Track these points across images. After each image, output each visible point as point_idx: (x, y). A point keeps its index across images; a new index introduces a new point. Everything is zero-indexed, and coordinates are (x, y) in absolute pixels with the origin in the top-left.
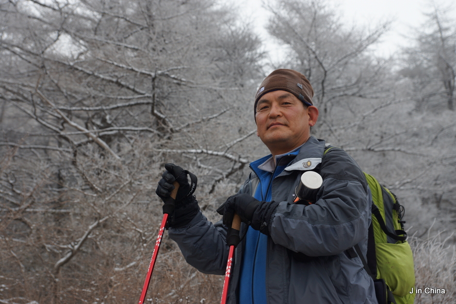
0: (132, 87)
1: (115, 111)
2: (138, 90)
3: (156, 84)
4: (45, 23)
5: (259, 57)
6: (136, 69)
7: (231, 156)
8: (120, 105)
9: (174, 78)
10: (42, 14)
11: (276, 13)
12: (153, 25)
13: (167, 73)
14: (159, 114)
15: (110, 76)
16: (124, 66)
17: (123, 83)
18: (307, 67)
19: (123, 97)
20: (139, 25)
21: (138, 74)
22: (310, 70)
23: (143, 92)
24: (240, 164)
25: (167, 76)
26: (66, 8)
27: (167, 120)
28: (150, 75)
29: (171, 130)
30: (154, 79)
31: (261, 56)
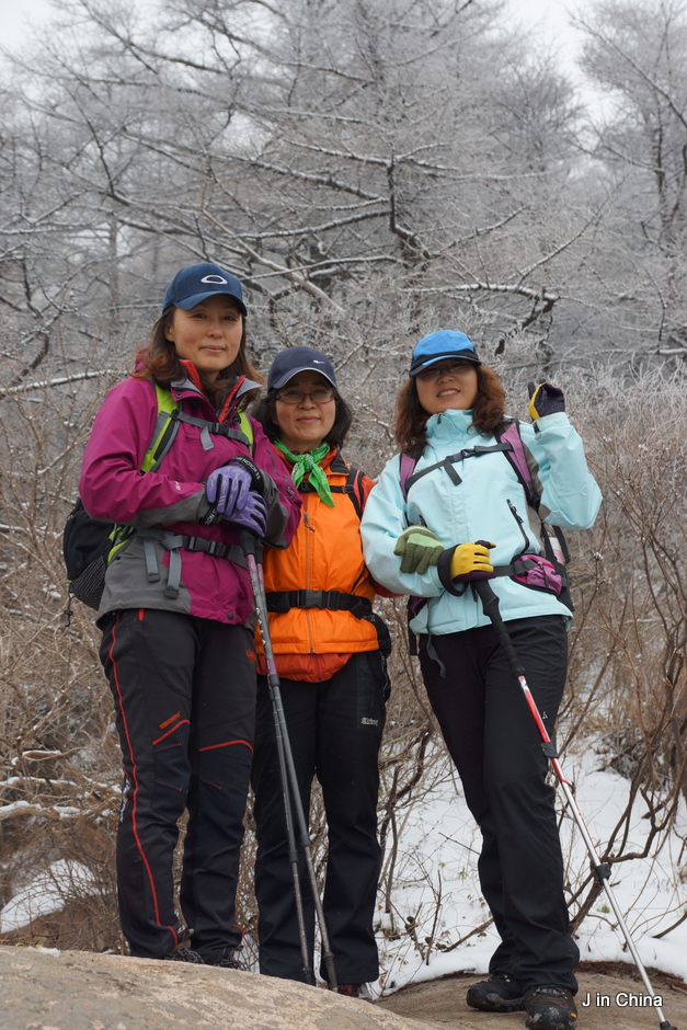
0: (355, 188)
1: (329, 233)
2: (365, 193)
3: (395, 178)
4: (206, 96)
5: (569, 116)
6: (360, 157)
7: (529, 291)
8: (337, 221)
9: (424, 165)
10: (201, 85)
11: (595, 35)
12: (382, 78)
13: (413, 157)
14: (404, 230)
15: (318, 173)
16: (338, 152)
17: (339, 183)
18: (656, 127)
19: (342, 207)
20: (359, 81)
21: (364, 164)
22: (661, 130)
23: (376, 195)
24: (546, 303)
25: (412, 163)
26: (237, 67)
27: (417, 238)
28: (383, 164)
29: (426, 254)
30: (390, 171)
31: (573, 114)
